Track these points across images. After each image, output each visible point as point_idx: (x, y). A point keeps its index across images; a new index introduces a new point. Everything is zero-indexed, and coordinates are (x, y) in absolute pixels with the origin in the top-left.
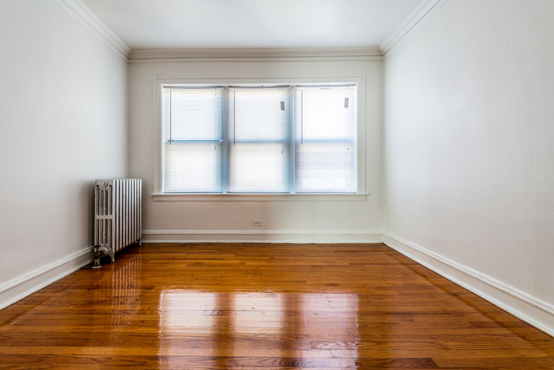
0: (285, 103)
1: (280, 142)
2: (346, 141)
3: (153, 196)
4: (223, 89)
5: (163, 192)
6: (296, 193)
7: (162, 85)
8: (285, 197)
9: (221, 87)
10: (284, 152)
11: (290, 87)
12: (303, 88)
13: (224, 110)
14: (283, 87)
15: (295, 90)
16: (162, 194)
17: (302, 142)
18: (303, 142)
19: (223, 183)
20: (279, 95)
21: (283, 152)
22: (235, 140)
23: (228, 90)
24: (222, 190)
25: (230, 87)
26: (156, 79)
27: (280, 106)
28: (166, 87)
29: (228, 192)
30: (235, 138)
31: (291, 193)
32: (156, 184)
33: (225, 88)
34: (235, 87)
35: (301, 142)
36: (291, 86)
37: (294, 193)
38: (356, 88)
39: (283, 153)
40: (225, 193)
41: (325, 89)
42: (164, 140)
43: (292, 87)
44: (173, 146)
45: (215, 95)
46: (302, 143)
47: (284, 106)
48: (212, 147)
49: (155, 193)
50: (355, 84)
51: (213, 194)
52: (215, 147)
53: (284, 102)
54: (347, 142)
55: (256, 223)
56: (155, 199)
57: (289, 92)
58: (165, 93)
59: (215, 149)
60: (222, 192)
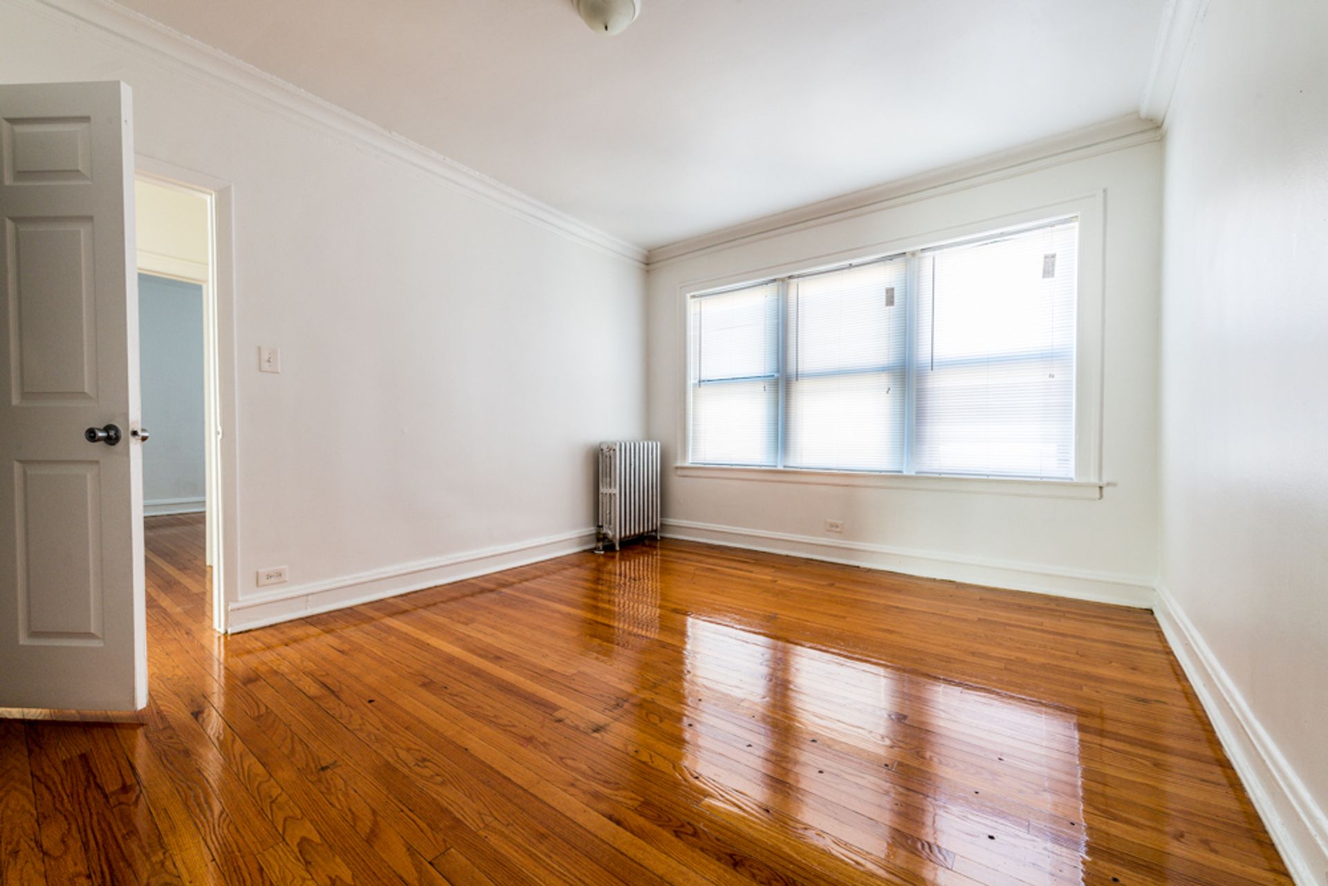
0: (895, 289)
1: (883, 370)
2: (1048, 358)
3: (677, 468)
4: (780, 283)
5: (690, 462)
6: (917, 473)
7: (688, 296)
8: (893, 479)
9: (774, 280)
10: (891, 389)
11: (908, 256)
12: (937, 252)
13: (780, 321)
14: (891, 258)
15: (920, 258)
16: (687, 464)
17: (932, 366)
18: (934, 368)
19: (777, 450)
20: (885, 276)
21: (889, 389)
22: (797, 371)
23: (788, 284)
24: (776, 462)
25: (790, 277)
26: (681, 288)
27: (884, 297)
28: (694, 297)
29: (785, 467)
30: (797, 369)
31: (905, 473)
32: (679, 452)
33: (783, 280)
34: (799, 276)
35: (930, 368)
36: (909, 252)
37: (913, 473)
38: (1076, 225)
39: (890, 392)
40: (780, 468)
41: (992, 243)
42: (692, 380)
43: (913, 254)
44: (704, 390)
45: (766, 296)
46: (932, 369)
47: (892, 297)
48: (759, 387)
49: (679, 464)
50: (1077, 217)
51: (763, 468)
52: (765, 387)
53: (892, 289)
54: (1050, 359)
55: (832, 525)
56: (679, 472)
57: (906, 265)
58: (692, 306)
59: (765, 390)
60: (775, 466)
